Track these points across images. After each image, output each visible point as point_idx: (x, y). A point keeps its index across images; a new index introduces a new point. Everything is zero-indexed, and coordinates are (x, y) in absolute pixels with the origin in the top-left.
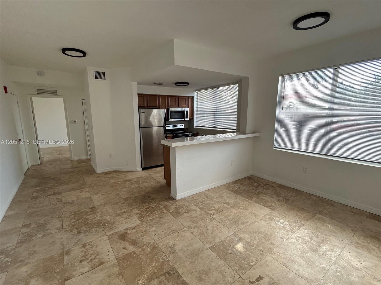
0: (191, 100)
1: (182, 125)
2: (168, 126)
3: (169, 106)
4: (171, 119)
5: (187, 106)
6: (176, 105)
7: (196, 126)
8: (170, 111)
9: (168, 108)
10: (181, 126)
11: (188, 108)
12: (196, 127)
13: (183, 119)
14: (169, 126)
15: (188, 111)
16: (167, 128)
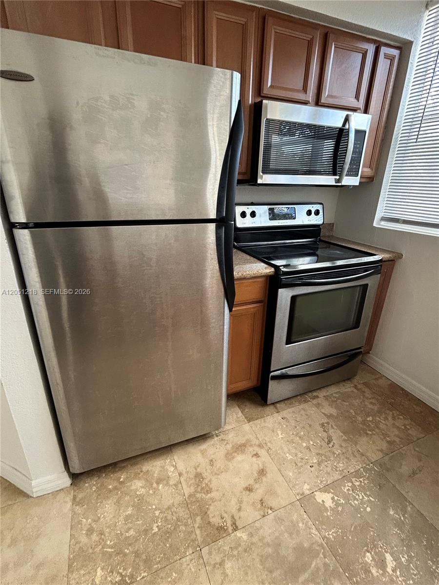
0: (391, 65)
1: (313, 208)
2: (248, 210)
3: (266, 91)
4: (265, 172)
5: (361, 104)
6: (305, 89)
7: (383, 219)
8: (269, 121)
9: (261, 102)
10: (309, 213)
11: (366, 111)
12: (383, 223)
13: (329, 180)
14: (253, 214)
15: (365, 132)
16: (241, 223)
